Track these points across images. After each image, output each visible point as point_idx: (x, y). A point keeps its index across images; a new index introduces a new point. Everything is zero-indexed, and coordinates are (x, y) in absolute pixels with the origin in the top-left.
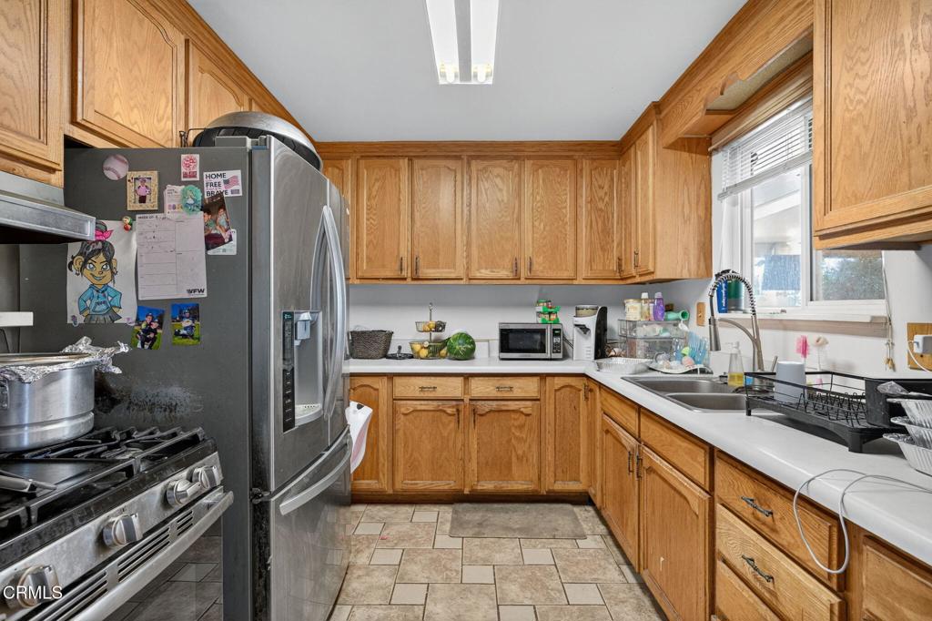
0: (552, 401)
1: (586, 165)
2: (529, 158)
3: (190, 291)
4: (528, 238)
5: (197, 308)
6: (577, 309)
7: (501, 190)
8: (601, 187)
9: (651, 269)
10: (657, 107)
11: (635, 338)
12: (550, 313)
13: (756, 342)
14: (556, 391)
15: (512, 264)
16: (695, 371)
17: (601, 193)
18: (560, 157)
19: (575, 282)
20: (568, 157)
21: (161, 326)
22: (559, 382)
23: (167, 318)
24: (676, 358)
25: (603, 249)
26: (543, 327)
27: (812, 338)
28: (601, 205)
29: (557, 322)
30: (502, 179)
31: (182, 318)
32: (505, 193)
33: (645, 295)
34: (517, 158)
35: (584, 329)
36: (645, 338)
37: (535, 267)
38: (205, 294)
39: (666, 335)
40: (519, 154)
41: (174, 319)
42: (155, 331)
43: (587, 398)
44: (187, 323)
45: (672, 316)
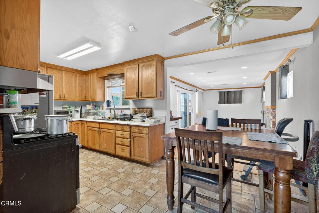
0: (73, 127)
1: (78, 75)
2: (64, 71)
3: (35, 104)
4: (64, 90)
5: (37, 107)
6: (75, 107)
7: (56, 77)
8: (81, 80)
9: (95, 99)
10: (97, 69)
11: (90, 113)
12: (69, 108)
13: (115, 112)
14: (74, 124)
15: (59, 96)
16: (103, 118)
17: (81, 82)
18: (71, 72)
19: (75, 101)
20: (74, 72)
21: (27, 111)
22: (75, 123)
23: (29, 109)
24: (99, 116)
25: (82, 94)
26: (68, 111)
27: (122, 110)
28: (81, 84)
29: (71, 110)
30: (57, 74)
31: (33, 109)
32: (58, 78)
33: (92, 104)
34: (61, 70)
35: (77, 111)
36: (92, 113)
37: (65, 97)
38: (39, 104)
39: (96, 112)
40: (61, 69)
41: (31, 109)
42: (26, 112)
43: (81, 125)
44: (34, 110)
45: (96, 108)
